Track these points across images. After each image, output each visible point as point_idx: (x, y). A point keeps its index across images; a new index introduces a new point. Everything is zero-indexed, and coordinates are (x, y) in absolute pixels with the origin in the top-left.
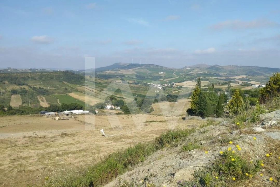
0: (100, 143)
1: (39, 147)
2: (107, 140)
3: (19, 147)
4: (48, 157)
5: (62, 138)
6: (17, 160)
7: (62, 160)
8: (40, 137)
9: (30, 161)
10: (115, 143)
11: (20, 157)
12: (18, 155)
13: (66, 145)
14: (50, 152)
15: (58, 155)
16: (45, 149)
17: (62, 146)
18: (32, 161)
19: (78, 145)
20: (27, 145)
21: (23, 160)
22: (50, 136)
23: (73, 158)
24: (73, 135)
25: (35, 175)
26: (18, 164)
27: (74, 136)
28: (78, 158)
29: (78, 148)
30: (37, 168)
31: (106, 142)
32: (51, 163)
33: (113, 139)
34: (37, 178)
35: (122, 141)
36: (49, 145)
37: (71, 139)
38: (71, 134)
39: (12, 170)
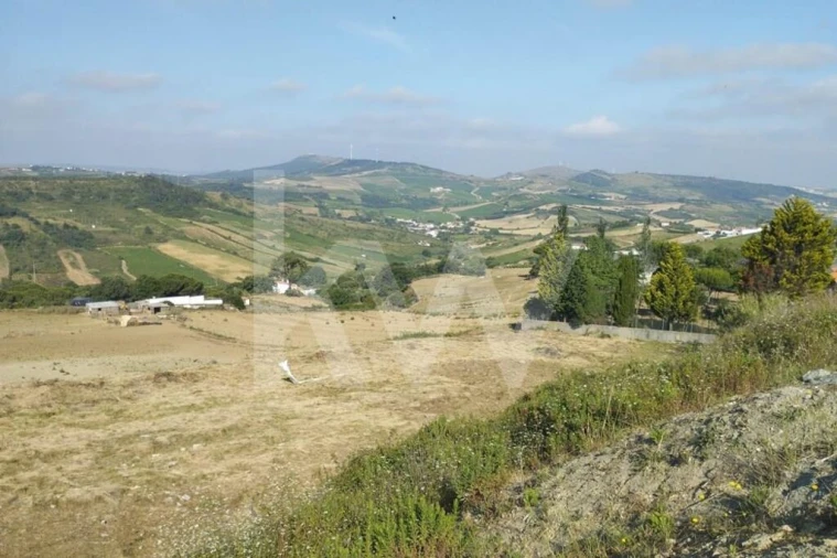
0: (285, 406)
1: (88, 419)
2: (302, 393)
3: (22, 418)
4: (126, 451)
5: (159, 387)
6: (26, 465)
7: (174, 463)
8: (88, 386)
9: (70, 468)
10: (329, 404)
11: (33, 453)
12: (24, 445)
13: (176, 410)
14: (130, 436)
15: (157, 447)
16: (110, 427)
17: (161, 413)
18: (75, 467)
19: (215, 412)
20: (48, 410)
21: (46, 465)
22: (118, 378)
23: (207, 457)
24: (193, 378)
25: (94, 518)
26: (32, 479)
27: (196, 381)
28: (226, 456)
29: (218, 421)
30: (97, 492)
31: (299, 400)
32: (139, 475)
33: (320, 390)
34: (103, 529)
35: (349, 399)
36: (121, 411)
37: (188, 392)
38: (184, 375)
39: (14, 499)
